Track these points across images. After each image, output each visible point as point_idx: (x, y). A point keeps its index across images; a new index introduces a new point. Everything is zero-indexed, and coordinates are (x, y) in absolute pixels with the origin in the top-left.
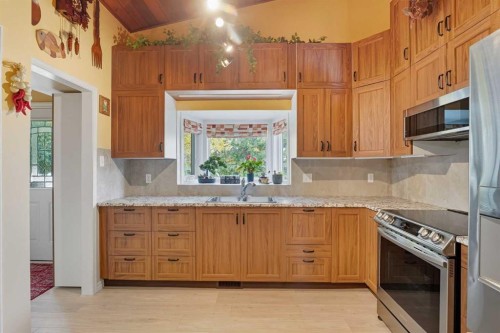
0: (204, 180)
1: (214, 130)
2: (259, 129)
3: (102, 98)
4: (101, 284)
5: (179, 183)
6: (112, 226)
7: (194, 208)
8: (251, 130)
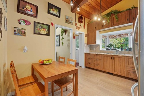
0: (107, 49)
1: (111, 37)
2: (125, 35)
3: (85, 34)
4: (85, 67)
5: (100, 50)
6: (87, 57)
7: (102, 55)
8: (122, 36)
